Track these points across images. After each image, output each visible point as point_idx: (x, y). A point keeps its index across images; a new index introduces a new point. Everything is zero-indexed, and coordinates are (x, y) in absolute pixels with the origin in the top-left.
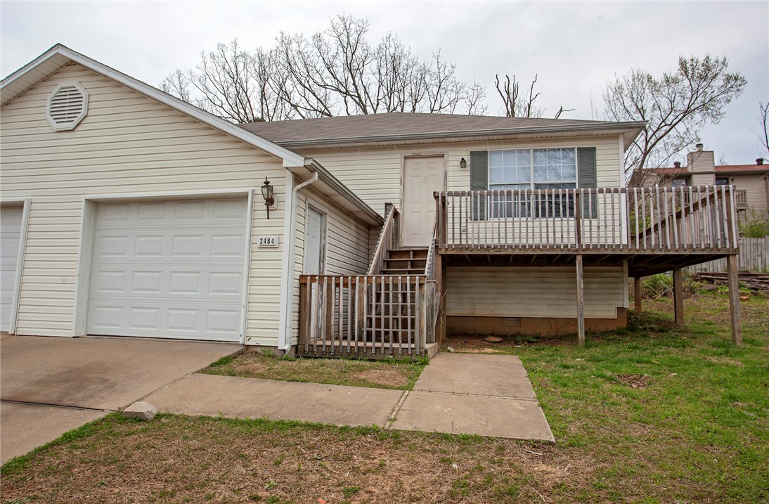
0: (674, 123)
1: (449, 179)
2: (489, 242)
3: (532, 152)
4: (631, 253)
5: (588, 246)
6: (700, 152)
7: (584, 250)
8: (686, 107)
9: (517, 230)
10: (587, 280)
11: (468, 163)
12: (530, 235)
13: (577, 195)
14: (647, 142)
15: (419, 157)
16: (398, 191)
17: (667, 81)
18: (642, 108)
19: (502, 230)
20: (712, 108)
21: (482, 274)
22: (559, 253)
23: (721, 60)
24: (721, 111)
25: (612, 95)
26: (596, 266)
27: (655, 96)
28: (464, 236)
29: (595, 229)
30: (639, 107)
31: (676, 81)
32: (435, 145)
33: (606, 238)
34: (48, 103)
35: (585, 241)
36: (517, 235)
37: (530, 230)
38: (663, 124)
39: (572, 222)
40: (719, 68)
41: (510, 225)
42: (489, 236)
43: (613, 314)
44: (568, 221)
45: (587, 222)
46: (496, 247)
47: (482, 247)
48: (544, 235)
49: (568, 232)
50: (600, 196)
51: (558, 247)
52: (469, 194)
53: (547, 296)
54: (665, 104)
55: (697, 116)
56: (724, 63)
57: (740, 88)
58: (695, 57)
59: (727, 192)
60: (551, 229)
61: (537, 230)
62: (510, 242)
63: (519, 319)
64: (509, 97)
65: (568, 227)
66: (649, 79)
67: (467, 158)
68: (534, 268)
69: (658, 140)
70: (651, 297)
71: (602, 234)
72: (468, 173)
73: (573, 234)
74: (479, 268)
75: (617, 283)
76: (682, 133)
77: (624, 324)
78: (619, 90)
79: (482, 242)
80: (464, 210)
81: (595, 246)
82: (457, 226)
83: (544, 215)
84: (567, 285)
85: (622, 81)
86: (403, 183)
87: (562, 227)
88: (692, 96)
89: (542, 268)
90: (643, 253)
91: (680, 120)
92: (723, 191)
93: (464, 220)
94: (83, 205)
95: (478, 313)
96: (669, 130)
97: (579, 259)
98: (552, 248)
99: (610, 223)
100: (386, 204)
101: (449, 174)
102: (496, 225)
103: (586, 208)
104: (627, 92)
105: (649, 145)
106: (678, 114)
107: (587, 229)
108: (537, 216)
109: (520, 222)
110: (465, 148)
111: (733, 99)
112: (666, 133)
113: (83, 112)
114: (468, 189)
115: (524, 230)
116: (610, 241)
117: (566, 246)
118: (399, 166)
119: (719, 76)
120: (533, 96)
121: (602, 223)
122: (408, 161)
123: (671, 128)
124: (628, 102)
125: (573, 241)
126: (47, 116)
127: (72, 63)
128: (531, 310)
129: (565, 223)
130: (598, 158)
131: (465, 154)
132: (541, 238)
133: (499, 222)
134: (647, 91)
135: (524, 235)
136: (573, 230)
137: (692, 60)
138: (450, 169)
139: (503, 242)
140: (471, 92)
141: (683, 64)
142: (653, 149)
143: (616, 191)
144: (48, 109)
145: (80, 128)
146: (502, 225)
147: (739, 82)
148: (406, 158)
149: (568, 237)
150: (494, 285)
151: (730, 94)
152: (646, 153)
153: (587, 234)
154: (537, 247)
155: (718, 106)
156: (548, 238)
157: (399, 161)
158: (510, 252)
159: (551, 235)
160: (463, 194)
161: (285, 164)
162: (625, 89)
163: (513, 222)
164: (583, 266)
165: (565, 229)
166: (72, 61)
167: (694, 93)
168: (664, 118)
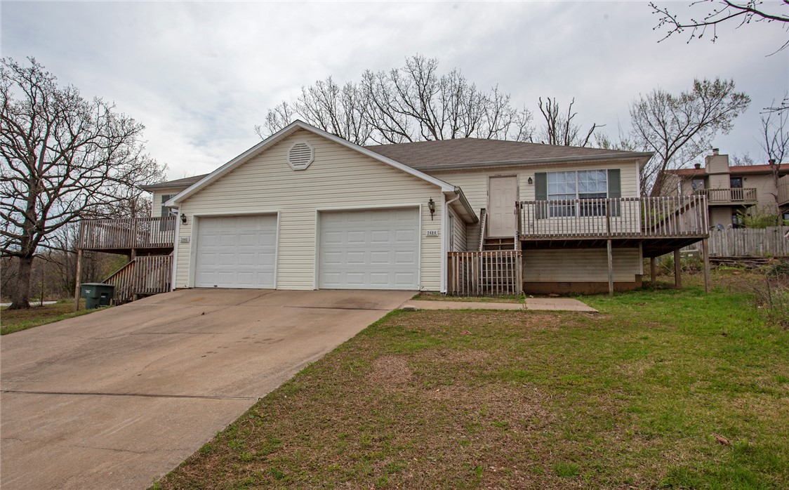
0: (691, 133)
1: (520, 191)
2: (552, 233)
3: (577, 172)
4: (642, 238)
5: (614, 234)
6: (715, 156)
7: (612, 237)
8: (701, 121)
9: (569, 225)
10: (615, 257)
11: (534, 181)
12: (578, 228)
13: (608, 202)
14: (668, 150)
15: (500, 176)
16: (485, 200)
17: (685, 99)
18: (663, 121)
19: (560, 225)
20: (722, 121)
21: (544, 254)
22: (597, 238)
23: (729, 82)
24: (731, 123)
25: (637, 111)
26: (619, 248)
27: (674, 112)
28: (531, 229)
29: (619, 223)
30: (661, 121)
31: (691, 99)
32: (510, 168)
33: (626, 229)
34: (288, 153)
35: (613, 231)
36: (569, 228)
37: (578, 224)
38: (681, 135)
39: (605, 219)
40: (727, 89)
41: (564, 221)
42: (552, 229)
43: (633, 279)
44: (602, 218)
45: (614, 219)
46: (556, 235)
47: (548, 235)
48: (587, 228)
49: (602, 226)
50: (622, 204)
51: (596, 235)
52: (535, 203)
53: (588, 268)
54: (682, 118)
55: (710, 130)
56: (731, 85)
57: (746, 105)
58: (708, 79)
59: (702, 199)
60: (591, 224)
61: (582, 224)
62: (565, 232)
63: (569, 283)
64: (550, 115)
65: (602, 222)
66: (669, 98)
67: (533, 178)
68: (579, 250)
69: (677, 148)
70: (666, 274)
71: (624, 227)
72: (534, 187)
73: (605, 227)
74: (542, 250)
75: (636, 258)
76: (697, 143)
77: (640, 285)
78: (643, 107)
79: (547, 233)
80: (531, 212)
81: (619, 234)
82: (527, 222)
83: (586, 215)
84: (602, 261)
85: (646, 99)
86: (488, 194)
87: (598, 222)
88: (706, 112)
89: (585, 250)
90: (649, 238)
91: (695, 132)
92: (700, 199)
93: (531, 219)
94: (316, 213)
95: (542, 280)
96: (686, 140)
97: (609, 243)
98: (592, 235)
99: (628, 219)
100: (482, 209)
101: (521, 188)
102: (556, 222)
103: (614, 211)
104: (650, 109)
105: (670, 153)
106: (693, 127)
107: (614, 223)
108: (582, 215)
109: (571, 219)
110: (531, 171)
111: (740, 114)
112: (684, 143)
113: (311, 159)
114: (533, 199)
115: (574, 224)
116: (629, 231)
117: (601, 234)
118: (485, 183)
119: (728, 95)
120: (571, 116)
121: (623, 219)
122: (492, 179)
123: (688, 139)
124: (651, 118)
125: (605, 231)
126: (288, 161)
127: (302, 130)
128: (577, 277)
129: (600, 220)
130: (621, 176)
131: (531, 174)
132: (585, 230)
133: (558, 220)
134: (667, 108)
135: (574, 228)
136: (605, 224)
137: (705, 82)
138: (521, 184)
139: (560, 233)
140: (521, 116)
141: (697, 85)
142: (673, 157)
143: (632, 199)
144: (288, 157)
145: (310, 168)
146: (560, 221)
147: (744, 100)
148: (490, 177)
149: (602, 229)
150: (552, 261)
151: (737, 109)
152: (666, 160)
153: (614, 227)
154: (583, 235)
155: (728, 119)
156: (589, 230)
157: (486, 179)
158: (565, 239)
159: (591, 228)
160: (531, 203)
161: (443, 190)
162: (649, 106)
163: (567, 219)
164: (612, 247)
165: (600, 224)
166: (302, 128)
167: (707, 109)
168: (682, 130)
